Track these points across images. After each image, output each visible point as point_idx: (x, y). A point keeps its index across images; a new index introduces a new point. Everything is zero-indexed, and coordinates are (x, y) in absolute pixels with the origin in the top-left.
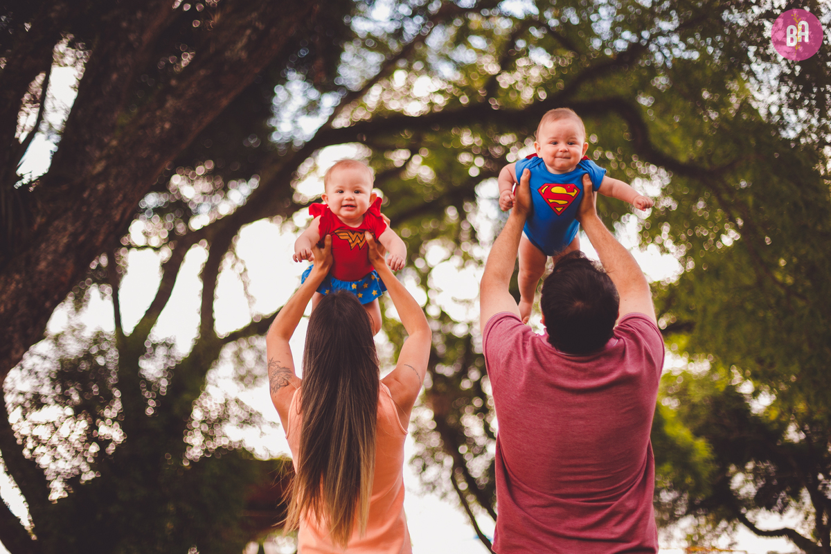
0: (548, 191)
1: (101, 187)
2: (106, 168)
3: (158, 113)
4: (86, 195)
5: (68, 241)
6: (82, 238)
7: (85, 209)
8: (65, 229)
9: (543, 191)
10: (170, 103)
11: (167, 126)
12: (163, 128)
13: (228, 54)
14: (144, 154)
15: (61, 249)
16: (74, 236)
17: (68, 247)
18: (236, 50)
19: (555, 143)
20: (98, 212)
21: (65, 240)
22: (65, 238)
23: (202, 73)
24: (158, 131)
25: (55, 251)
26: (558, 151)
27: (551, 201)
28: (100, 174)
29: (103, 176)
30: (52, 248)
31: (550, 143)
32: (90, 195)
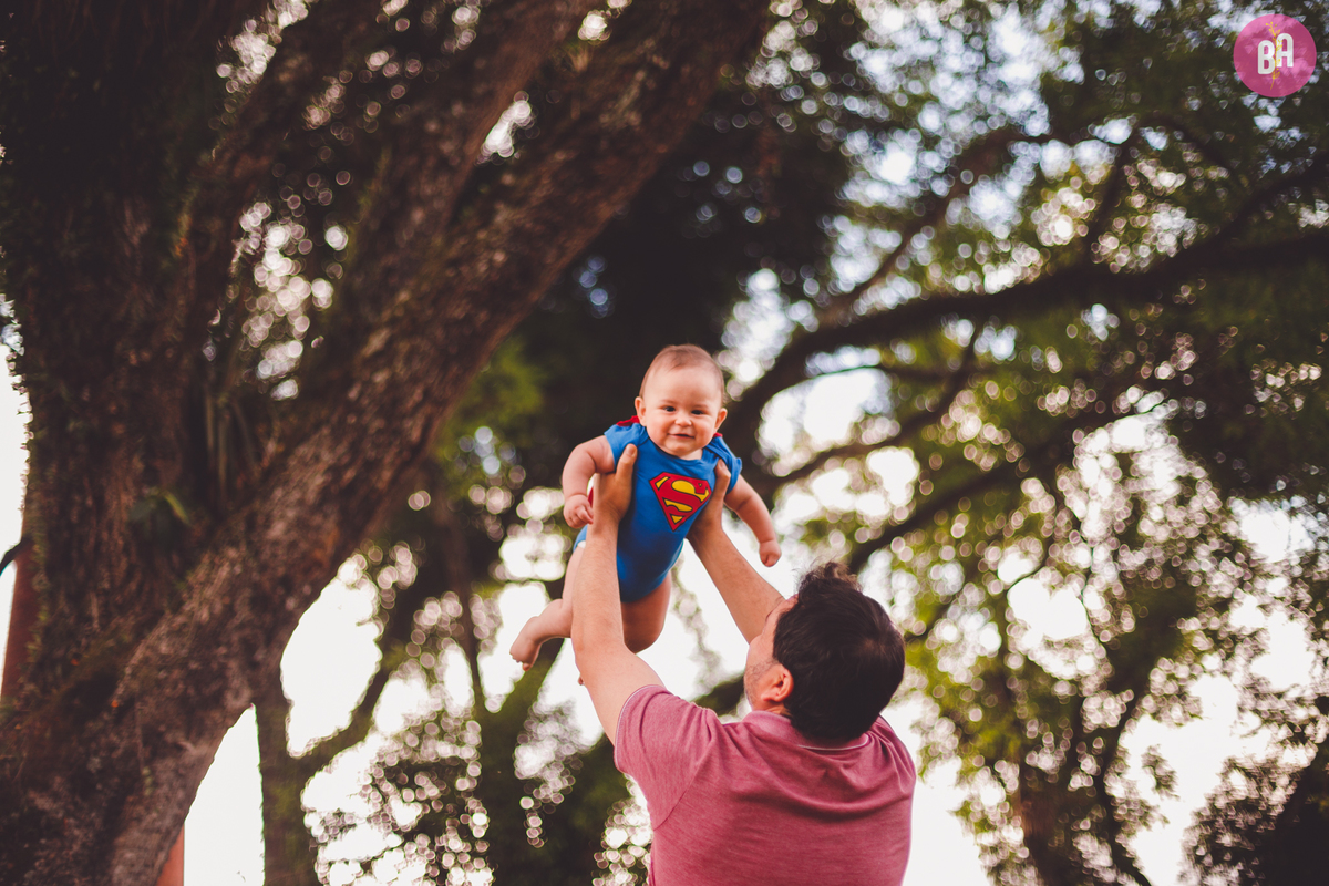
0: (667, 485)
1: (380, 378)
2: (390, 343)
3: (482, 235)
4: (353, 394)
5: (324, 482)
6: (349, 475)
7: (352, 420)
8: (317, 458)
9: (659, 484)
10: (503, 216)
11: (499, 257)
12: (491, 262)
13: (605, 119)
14: (458, 312)
15: (311, 497)
16: (335, 471)
17: (325, 493)
18: (620, 111)
19: (671, 408)
20: (377, 424)
21: (319, 480)
22: (318, 476)
23: (560, 156)
24: (482, 268)
25: (301, 502)
26: (673, 423)
27: (668, 503)
28: (378, 354)
29: (385, 356)
30: (295, 495)
31: (663, 408)
32: (361, 394)
